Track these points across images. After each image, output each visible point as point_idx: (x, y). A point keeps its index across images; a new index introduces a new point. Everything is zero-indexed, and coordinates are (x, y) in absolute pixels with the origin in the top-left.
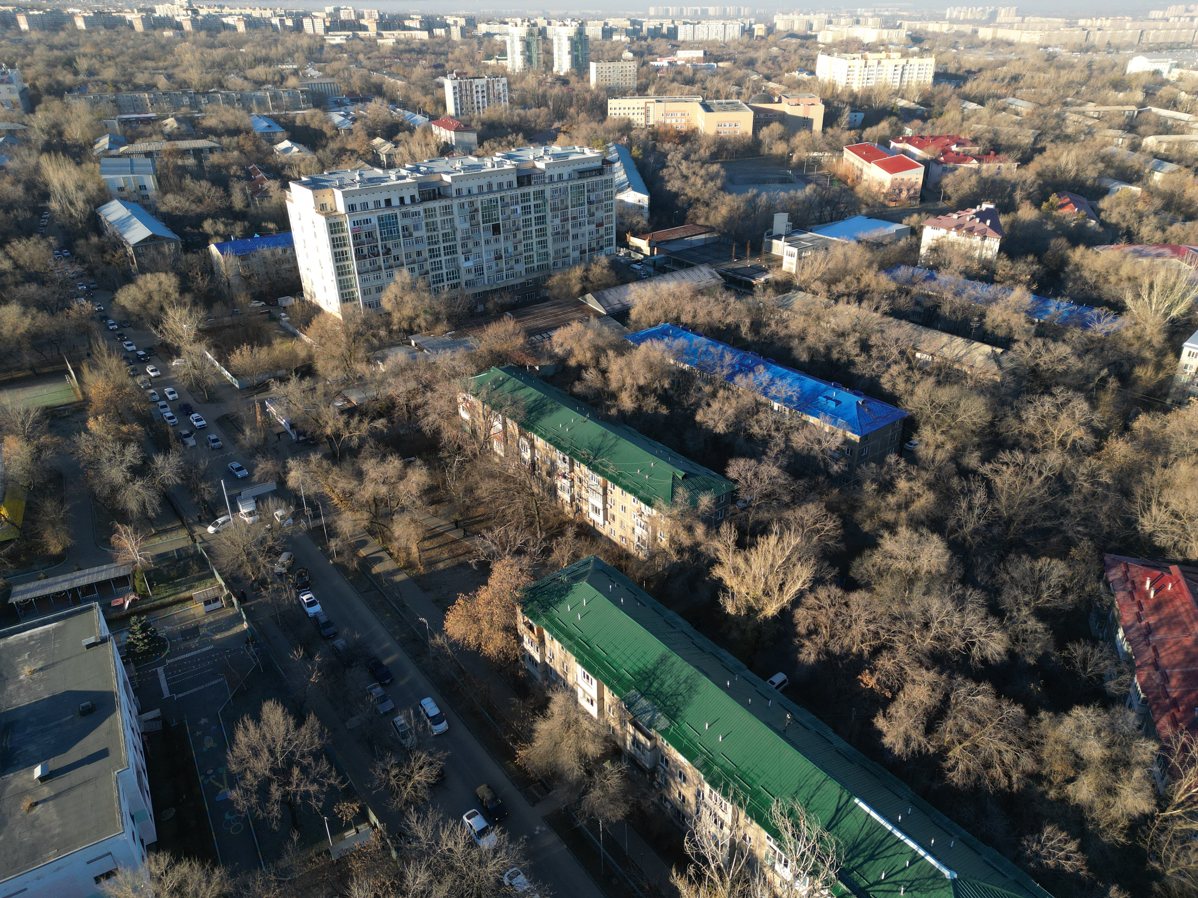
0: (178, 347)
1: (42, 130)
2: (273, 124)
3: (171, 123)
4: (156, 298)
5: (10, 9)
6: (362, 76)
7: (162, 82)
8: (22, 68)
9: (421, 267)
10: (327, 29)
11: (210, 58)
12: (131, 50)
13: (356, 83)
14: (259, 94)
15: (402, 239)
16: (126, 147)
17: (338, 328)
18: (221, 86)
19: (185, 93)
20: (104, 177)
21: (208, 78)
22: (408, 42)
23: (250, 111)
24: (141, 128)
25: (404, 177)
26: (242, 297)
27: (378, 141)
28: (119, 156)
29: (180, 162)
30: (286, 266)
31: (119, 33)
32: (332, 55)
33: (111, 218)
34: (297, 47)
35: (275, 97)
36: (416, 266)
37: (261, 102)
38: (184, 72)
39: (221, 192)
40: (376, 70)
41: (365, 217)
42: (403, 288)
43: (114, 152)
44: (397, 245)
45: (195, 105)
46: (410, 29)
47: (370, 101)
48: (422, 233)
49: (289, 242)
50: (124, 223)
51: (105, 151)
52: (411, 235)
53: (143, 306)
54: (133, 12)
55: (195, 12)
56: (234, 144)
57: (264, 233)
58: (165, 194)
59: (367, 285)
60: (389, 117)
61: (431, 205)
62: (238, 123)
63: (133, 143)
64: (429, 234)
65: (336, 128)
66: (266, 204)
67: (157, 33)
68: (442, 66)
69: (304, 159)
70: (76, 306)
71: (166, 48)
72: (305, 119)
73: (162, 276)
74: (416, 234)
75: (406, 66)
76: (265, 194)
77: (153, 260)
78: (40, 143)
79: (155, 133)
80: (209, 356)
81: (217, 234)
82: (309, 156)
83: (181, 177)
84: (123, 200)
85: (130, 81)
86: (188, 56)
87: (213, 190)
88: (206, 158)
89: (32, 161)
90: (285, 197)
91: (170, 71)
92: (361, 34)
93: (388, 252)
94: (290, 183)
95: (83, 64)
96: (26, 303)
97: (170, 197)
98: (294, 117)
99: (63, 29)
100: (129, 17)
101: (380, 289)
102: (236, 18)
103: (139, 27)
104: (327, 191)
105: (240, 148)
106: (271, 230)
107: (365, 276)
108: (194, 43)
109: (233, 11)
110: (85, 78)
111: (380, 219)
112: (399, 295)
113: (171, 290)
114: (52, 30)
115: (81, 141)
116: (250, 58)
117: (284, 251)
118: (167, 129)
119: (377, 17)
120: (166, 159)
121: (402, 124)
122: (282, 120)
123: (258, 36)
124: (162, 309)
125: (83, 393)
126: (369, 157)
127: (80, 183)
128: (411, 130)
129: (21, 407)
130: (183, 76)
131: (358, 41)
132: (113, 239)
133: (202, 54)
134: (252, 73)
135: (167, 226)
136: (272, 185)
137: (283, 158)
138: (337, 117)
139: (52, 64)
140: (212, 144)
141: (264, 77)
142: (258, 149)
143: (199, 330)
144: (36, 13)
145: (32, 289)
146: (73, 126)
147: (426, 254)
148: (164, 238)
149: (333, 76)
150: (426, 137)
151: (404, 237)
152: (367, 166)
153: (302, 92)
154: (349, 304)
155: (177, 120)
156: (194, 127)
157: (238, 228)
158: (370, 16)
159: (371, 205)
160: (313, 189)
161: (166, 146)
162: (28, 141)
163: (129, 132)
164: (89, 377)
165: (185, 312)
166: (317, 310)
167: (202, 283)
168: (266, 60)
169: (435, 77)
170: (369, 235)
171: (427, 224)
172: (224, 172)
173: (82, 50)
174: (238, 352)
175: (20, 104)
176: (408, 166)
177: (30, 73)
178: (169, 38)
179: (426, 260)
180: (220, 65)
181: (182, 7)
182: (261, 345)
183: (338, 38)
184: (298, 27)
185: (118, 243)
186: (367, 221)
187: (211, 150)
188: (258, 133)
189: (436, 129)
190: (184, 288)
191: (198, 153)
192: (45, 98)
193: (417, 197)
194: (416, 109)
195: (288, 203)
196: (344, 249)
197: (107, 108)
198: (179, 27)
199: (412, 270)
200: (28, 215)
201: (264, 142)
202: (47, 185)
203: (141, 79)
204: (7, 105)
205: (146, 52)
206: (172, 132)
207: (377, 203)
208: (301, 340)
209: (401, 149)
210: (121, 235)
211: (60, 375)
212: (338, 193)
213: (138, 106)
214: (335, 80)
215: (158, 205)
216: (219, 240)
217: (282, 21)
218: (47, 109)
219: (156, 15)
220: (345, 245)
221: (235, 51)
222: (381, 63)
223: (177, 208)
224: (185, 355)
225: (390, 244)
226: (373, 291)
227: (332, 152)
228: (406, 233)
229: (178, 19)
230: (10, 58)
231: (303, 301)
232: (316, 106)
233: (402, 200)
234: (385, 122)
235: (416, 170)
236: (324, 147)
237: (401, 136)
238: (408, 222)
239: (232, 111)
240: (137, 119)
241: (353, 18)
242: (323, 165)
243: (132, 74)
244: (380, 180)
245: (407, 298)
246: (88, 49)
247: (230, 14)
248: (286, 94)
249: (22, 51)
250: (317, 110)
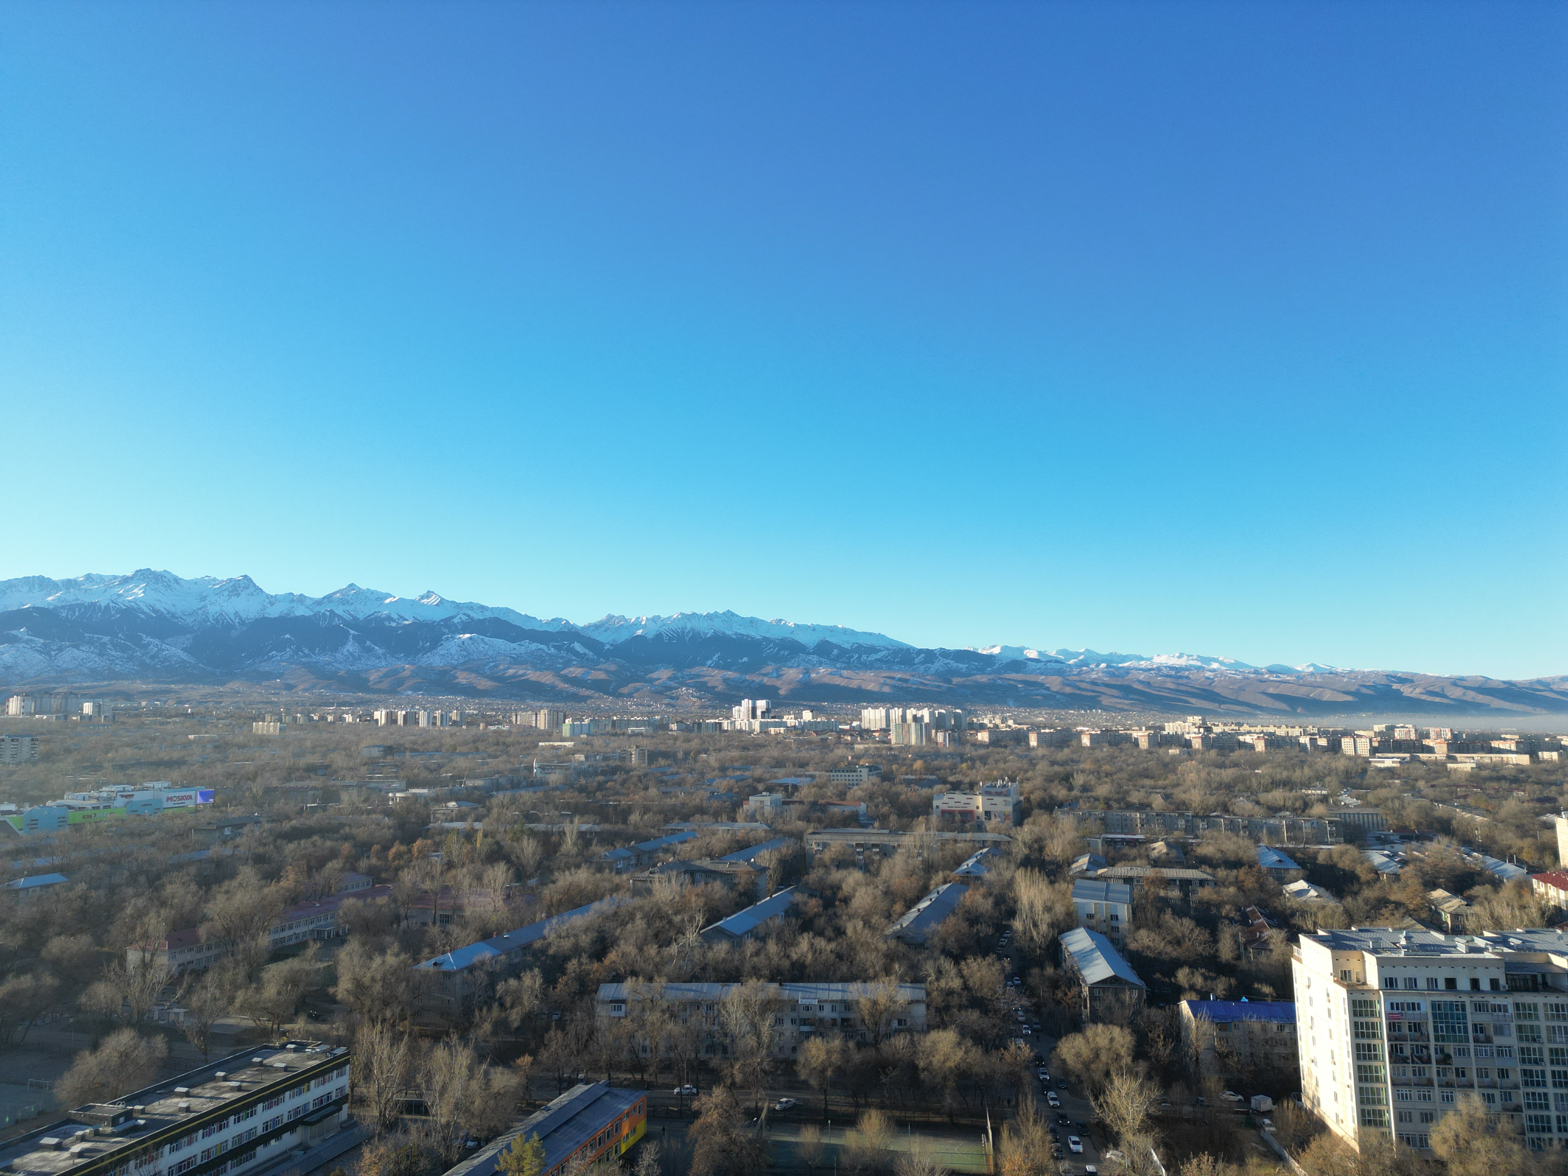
0: (1118, 1133)
1: (1025, 844)
2: (1285, 858)
3: (1160, 847)
4: (1104, 1058)
5: (1025, 727)
6: (1420, 807)
7: (1158, 802)
8: (1021, 782)
9: (1507, 1097)
10: (1374, 751)
11: (1218, 779)
12: (1131, 767)
13: (1411, 815)
14: (1272, 821)
15: (1472, 1045)
16: (1105, 870)
17: (1351, 1165)
18: (1226, 810)
19: (1181, 815)
20: (1075, 900)
21: (1212, 800)
22: (1494, 767)
23: (1257, 841)
24: (1126, 850)
25: (1480, 950)
26: (1212, 1082)
27: (1439, 894)
28: (1096, 879)
29: (1162, 893)
30: (1282, 1050)
31: (1121, 750)
32: (1378, 780)
33: (1073, 948)
34: (1330, 770)
35: (1291, 827)
36: (1497, 1093)
37: (1274, 832)
38: (1185, 792)
39: (1205, 935)
40: (1443, 802)
41: (1411, 999)
42: (1471, 1125)
43: (1091, 874)
44: (1462, 1052)
45: (1191, 829)
46: (1499, 751)
47: (1431, 840)
48: (1511, 1040)
49: (1290, 1017)
50: (1085, 956)
51: (1082, 872)
52: (1489, 1040)
53: (1087, 1065)
54: (1141, 729)
55: (1208, 730)
56: (1231, 879)
57: (1256, 997)
58: (1138, 928)
59: (1406, 1105)
60: (1459, 863)
61: (1528, 998)
62: (1241, 853)
63: (1113, 866)
64: (1525, 1045)
65: (1375, 871)
66: (1263, 958)
67: (1161, 751)
68: (1553, 800)
69: (1324, 907)
70: (1013, 1048)
71: (1169, 766)
72: (1331, 856)
73: (1116, 1031)
74: (1498, 1040)
75: (1490, 797)
76: (1263, 946)
77: (1109, 1008)
78: (1020, 857)
79: (1140, 856)
80: (1155, 1158)
81: (1192, 988)
82: (1332, 903)
83: (1161, 911)
84: (1090, 929)
85: (1123, 799)
86: (1193, 776)
87: (1197, 932)
88: (1194, 892)
89: (1007, 875)
90: (1291, 954)
91: (1169, 791)
92: (1424, 756)
93: (1445, 1059)
94: (1302, 938)
95: (1079, 780)
96: (964, 1032)
97: (1143, 933)
98: (1316, 853)
99: (1068, 746)
100: (1135, 734)
101: (1428, 1117)
102: (1255, 736)
103: (1144, 744)
104: (1353, 955)
105: (1239, 885)
106: (1267, 995)
107: (1404, 1090)
108: (1201, 762)
109: (1253, 729)
110: (1079, 794)
111: (1435, 1006)
112: (1463, 1135)
113: (1123, 1052)
114: (1058, 747)
115: (1060, 859)
116: (1267, 780)
117: (1281, 1028)
118: (1154, 854)
119: (1449, 736)
120: (1146, 888)
121: (1480, 874)
122: (1299, 855)
123: (1280, 756)
124: (1107, 1074)
125: (996, 1165)
126: (1424, 915)
127: (1049, 904)
128: (1496, 884)
129: (927, 1162)
130: (1183, 796)
131: (1418, 765)
132: (1070, 974)
133: (1209, 774)
134: (1264, 797)
135: (1133, 968)
136: (1275, 936)
137: (1294, 903)
138: (1378, 858)
139: (1049, 779)
140: (1205, 876)
141: (1282, 803)
142: (1262, 887)
143: (1148, 1116)
144: (1047, 731)
145: (973, 1016)
146: (1055, 841)
147: (1516, 1076)
148: (1127, 982)
149: (1377, 806)
150: (1521, 896)
151: (1476, 1040)
152: (1419, 927)
153: (1330, 822)
154: (1372, 1130)
155: (1168, 844)
156: (1186, 854)
157: (1221, 985)
158: (1439, 735)
159: (1422, 984)
160: (1333, 948)
161: (1150, 872)
162: (1009, 853)
163: (1112, 853)
164: (1008, 1145)
165: (1135, 1085)
166: (1321, 1127)
167: (1162, 1050)
168: (1287, 784)
169: (1538, 814)
170: (1416, 1027)
171: (1520, 1028)
172: (1214, 911)
173: (1082, 766)
174: (1195, 1161)
175: (1011, 817)
176: (1487, 934)
177: (1028, 786)
178: (1174, 756)
179: (1516, 1087)
180: (1228, 787)
181: (1194, 724)
182: (1228, 1160)
183: (1389, 762)
184: (1335, 747)
185: (1074, 980)
186: (1413, 1006)
187: (1202, 883)
188: (1264, 868)
189: (1539, 887)
190: (1139, 1052)
191: (1185, 884)
192: (1036, 811)
193: (1502, 982)
194: (1504, 855)
195: (1295, 964)
196: (1373, 1042)
197: (1093, 825)
198: (1188, 744)
199: (1489, 1098)
200: (991, 931)
201: (1271, 879)
202: (1015, 902)
203: (1135, 797)
204: (1000, 817)
205: (1147, 769)
206: (1159, 858)
207: (1432, 983)
208: (1290, 1170)
209: (1476, 909)
210: (1079, 970)
211: (974, 1132)
212: (1371, 961)
213: (1126, 826)
214: (1380, 810)
215: (1128, 941)
216: (1194, 997)
217: (1313, 741)
218: (1034, 823)
219: (1165, 733)
220: (1374, 1036)
221: (1248, 772)
222: (1452, 793)
223: (1149, 947)
224: (1124, 1148)
225: (1450, 1048)
226: (1416, 1117)
227: (1366, 901)
228: (1481, 1036)
229: (1187, 737)
230: (1014, 772)
231: (1301, 1108)
232: (1348, 841)
233: (1475, 983)
234: (1452, 869)
235: (1503, 941)
236: (1356, 894)
237: (1477, 890)
238: (1483, 1018)
239: (1235, 839)
240: (1123, 839)
241: (1413, 737)
242: (1350, 918)
243: (1127, 792)
244: (1439, 948)
245: (1477, 1144)
246: (1087, 766)
247: (1249, 732)
248: (1308, 825)
249: (1026, 766)
250: (1349, 847)
